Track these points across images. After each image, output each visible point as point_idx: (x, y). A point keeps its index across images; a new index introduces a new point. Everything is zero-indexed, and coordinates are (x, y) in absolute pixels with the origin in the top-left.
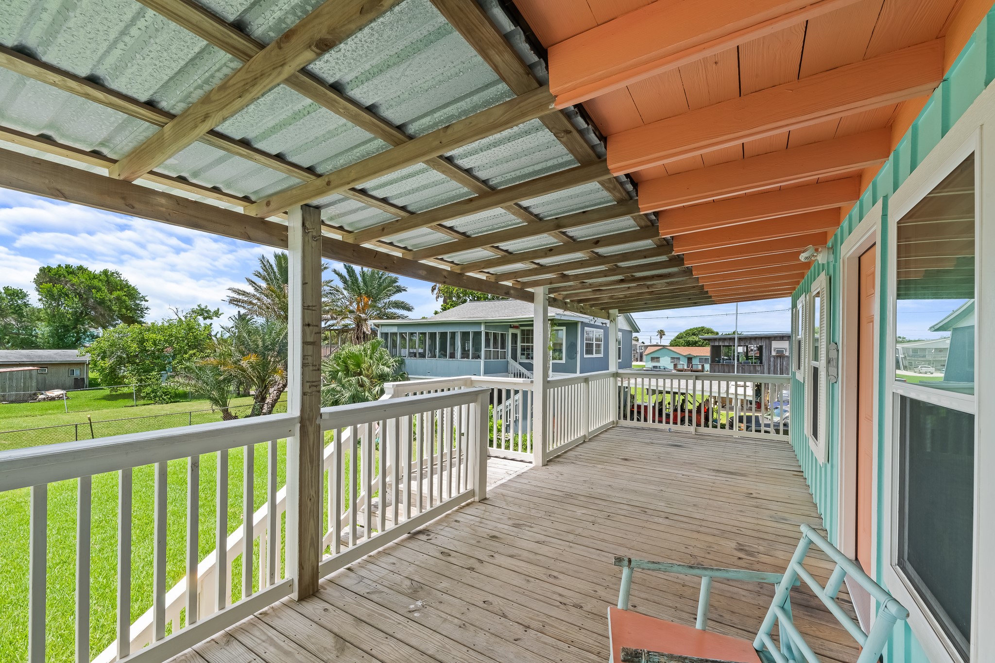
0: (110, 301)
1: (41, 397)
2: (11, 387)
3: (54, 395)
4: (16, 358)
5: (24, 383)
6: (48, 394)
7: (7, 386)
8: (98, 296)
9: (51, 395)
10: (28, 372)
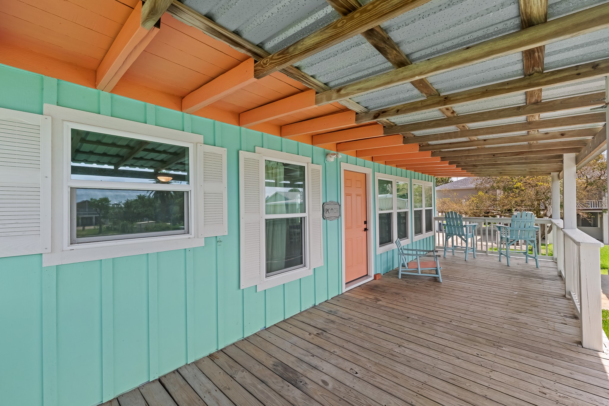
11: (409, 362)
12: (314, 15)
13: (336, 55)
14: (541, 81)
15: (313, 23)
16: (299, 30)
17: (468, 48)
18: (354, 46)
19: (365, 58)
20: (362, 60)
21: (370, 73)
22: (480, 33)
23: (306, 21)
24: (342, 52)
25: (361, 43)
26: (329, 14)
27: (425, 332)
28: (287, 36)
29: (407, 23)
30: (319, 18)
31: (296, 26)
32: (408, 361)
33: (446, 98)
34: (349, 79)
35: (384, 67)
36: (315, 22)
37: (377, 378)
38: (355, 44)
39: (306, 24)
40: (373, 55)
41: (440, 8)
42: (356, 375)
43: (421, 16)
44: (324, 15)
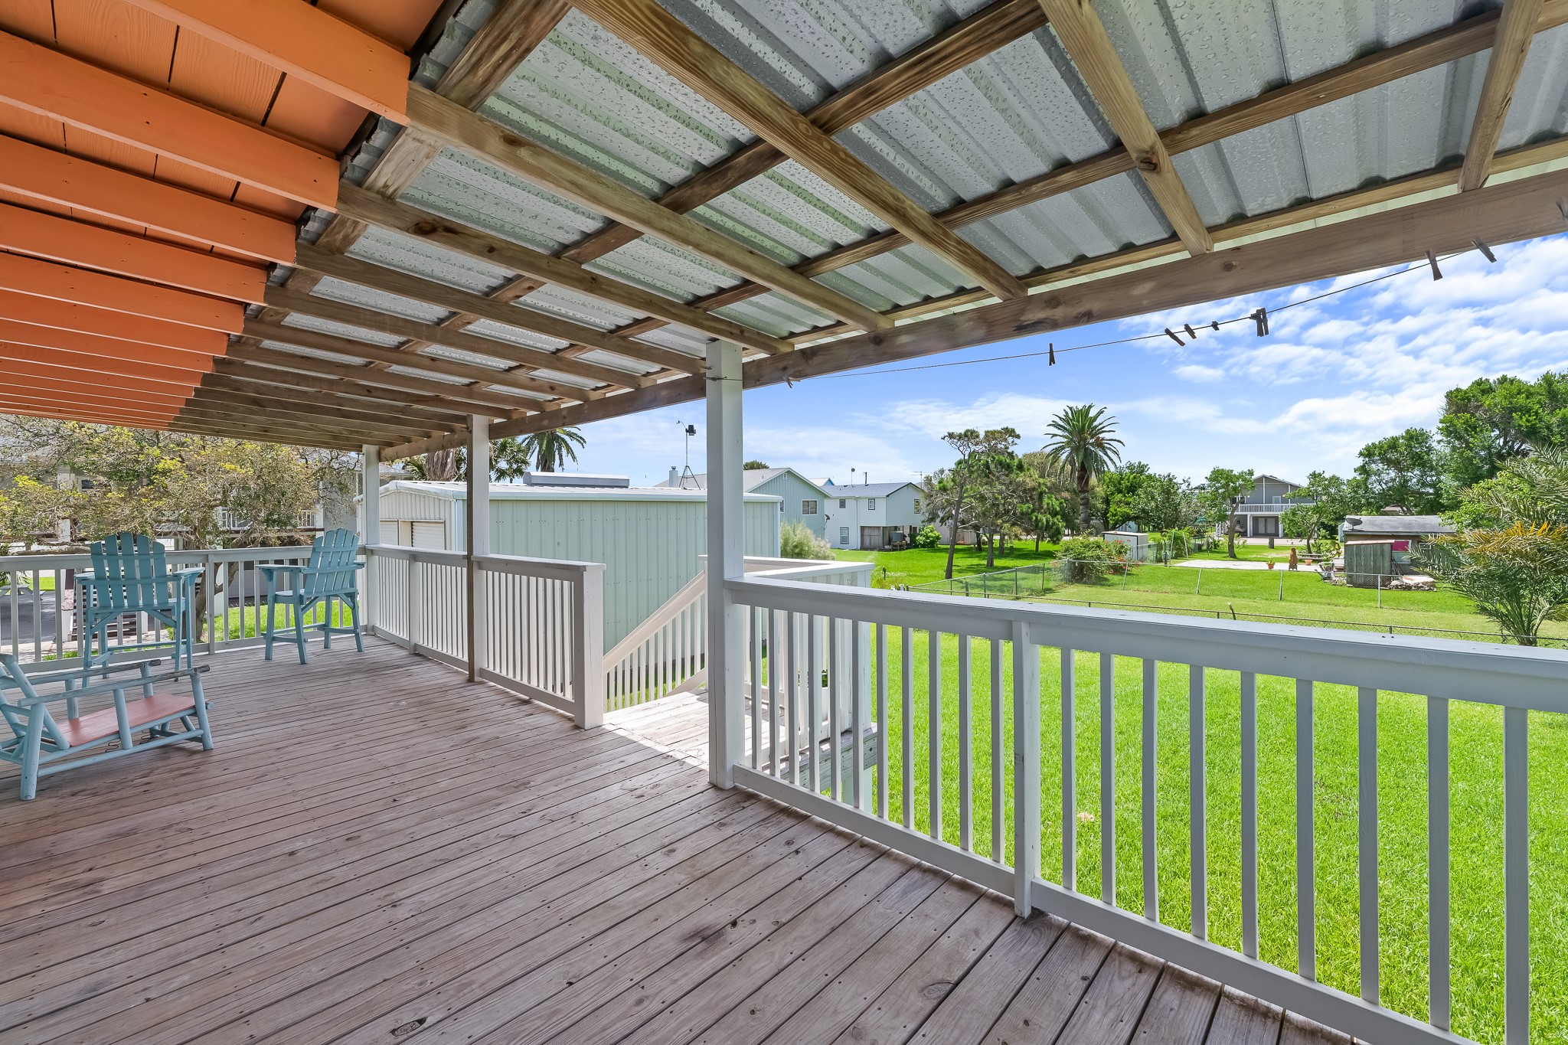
0: (1548, 428)
1: (1395, 583)
2: (1359, 565)
3: (1411, 583)
4: (1392, 527)
5: (1375, 562)
6: (1404, 580)
7: (1355, 564)
8: (1523, 422)
9: (1409, 582)
10: (1362, 547)
11: (465, 905)
12: (786, 62)
13: (660, 108)
14: (705, 322)
15: (770, 67)
16: (742, 39)
17: (751, 252)
18: (701, 131)
19: (662, 150)
20: (653, 148)
21: (608, 169)
22: (768, 243)
23: (768, 49)
24: (675, 117)
25: (715, 141)
26: (802, 92)
27: (387, 848)
28: (710, 14)
29: (783, 182)
30: (786, 76)
31: (746, 29)
32: (461, 907)
33: (593, 279)
34: (553, 137)
35: (641, 182)
36: (774, 70)
37: (473, 978)
38: (707, 132)
39: (763, 52)
40: (678, 160)
41: (817, 202)
42: (425, 1025)
43: (799, 191)
44: (796, 84)
